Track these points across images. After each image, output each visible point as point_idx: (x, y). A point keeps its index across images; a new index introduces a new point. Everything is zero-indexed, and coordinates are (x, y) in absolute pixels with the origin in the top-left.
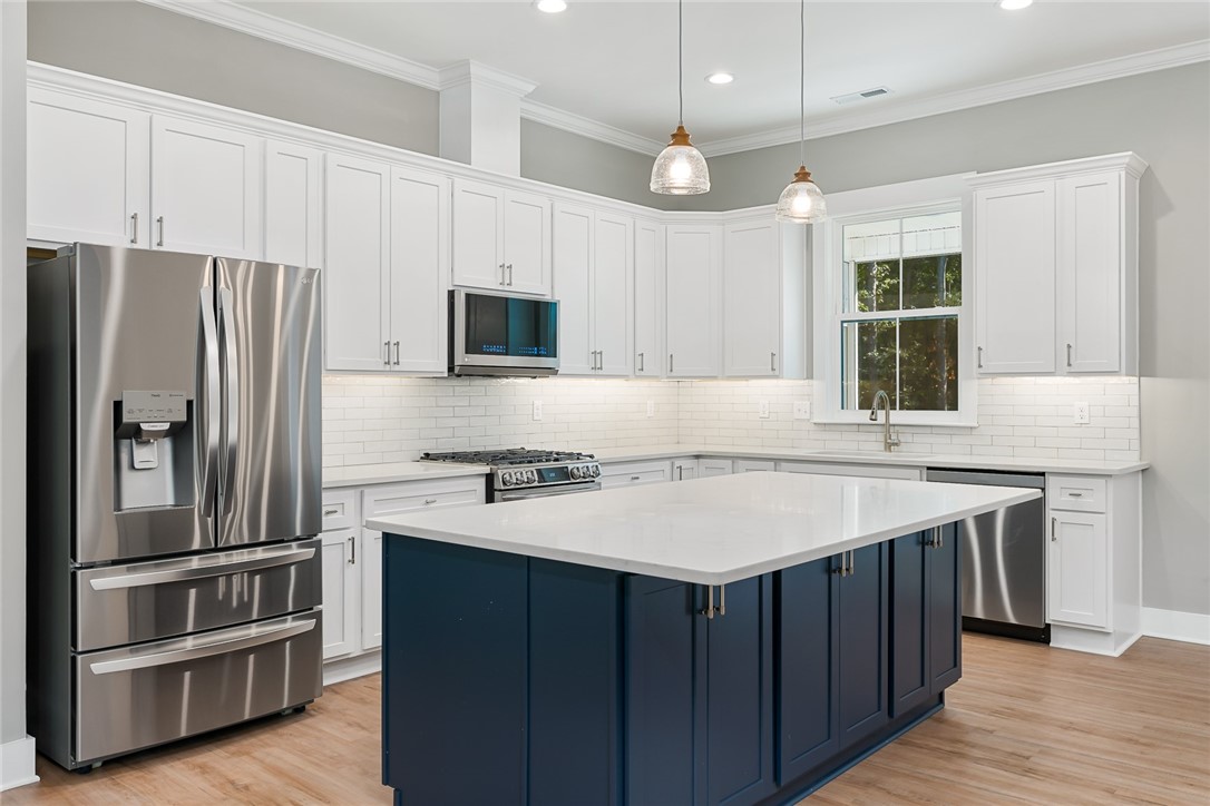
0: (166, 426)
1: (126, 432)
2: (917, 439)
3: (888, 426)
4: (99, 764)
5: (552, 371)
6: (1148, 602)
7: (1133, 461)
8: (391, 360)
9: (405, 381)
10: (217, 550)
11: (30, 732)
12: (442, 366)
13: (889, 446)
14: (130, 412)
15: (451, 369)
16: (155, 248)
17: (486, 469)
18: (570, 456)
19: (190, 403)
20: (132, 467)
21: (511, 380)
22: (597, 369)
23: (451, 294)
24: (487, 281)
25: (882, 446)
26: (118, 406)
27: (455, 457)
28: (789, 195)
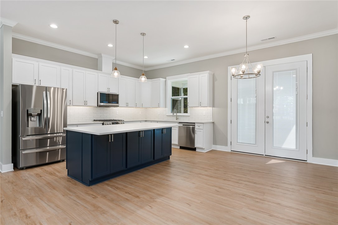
0: (37, 114)
1: (29, 115)
2: (182, 118)
3: (177, 116)
4: (25, 168)
5: (118, 106)
6: (213, 144)
7: (211, 121)
8: (85, 104)
9: (91, 108)
10: (46, 134)
11: (12, 163)
12: (96, 105)
13: (177, 119)
14: (30, 111)
15: (98, 106)
16: (39, 85)
17: (102, 122)
18: (119, 120)
19: (41, 110)
20: (31, 120)
21: (112, 108)
22: (127, 106)
23: (98, 93)
24: (105, 91)
25: (176, 119)
26: (28, 111)
27: (100, 121)
28: (141, 77)
